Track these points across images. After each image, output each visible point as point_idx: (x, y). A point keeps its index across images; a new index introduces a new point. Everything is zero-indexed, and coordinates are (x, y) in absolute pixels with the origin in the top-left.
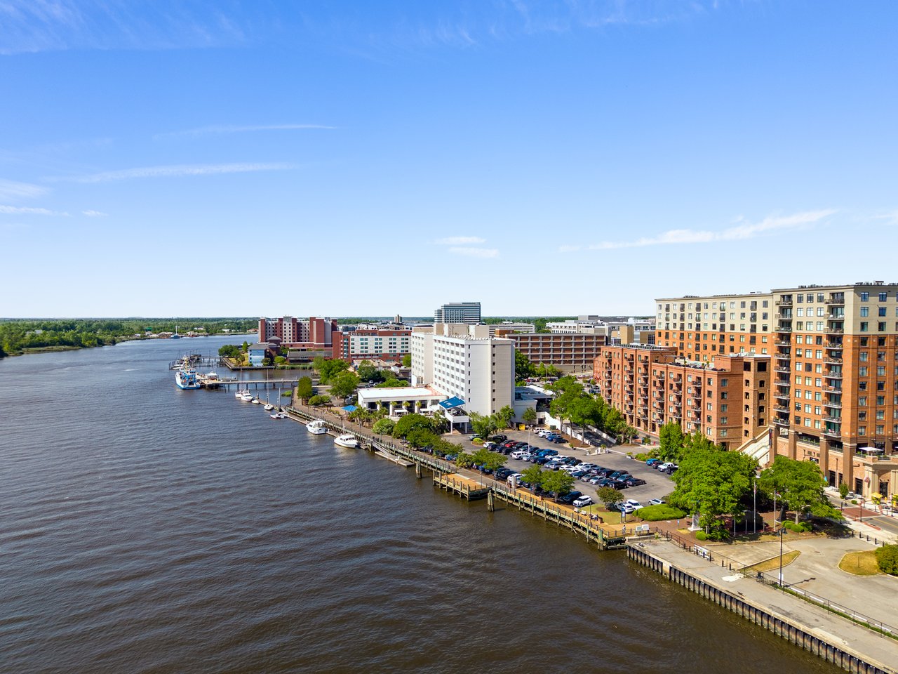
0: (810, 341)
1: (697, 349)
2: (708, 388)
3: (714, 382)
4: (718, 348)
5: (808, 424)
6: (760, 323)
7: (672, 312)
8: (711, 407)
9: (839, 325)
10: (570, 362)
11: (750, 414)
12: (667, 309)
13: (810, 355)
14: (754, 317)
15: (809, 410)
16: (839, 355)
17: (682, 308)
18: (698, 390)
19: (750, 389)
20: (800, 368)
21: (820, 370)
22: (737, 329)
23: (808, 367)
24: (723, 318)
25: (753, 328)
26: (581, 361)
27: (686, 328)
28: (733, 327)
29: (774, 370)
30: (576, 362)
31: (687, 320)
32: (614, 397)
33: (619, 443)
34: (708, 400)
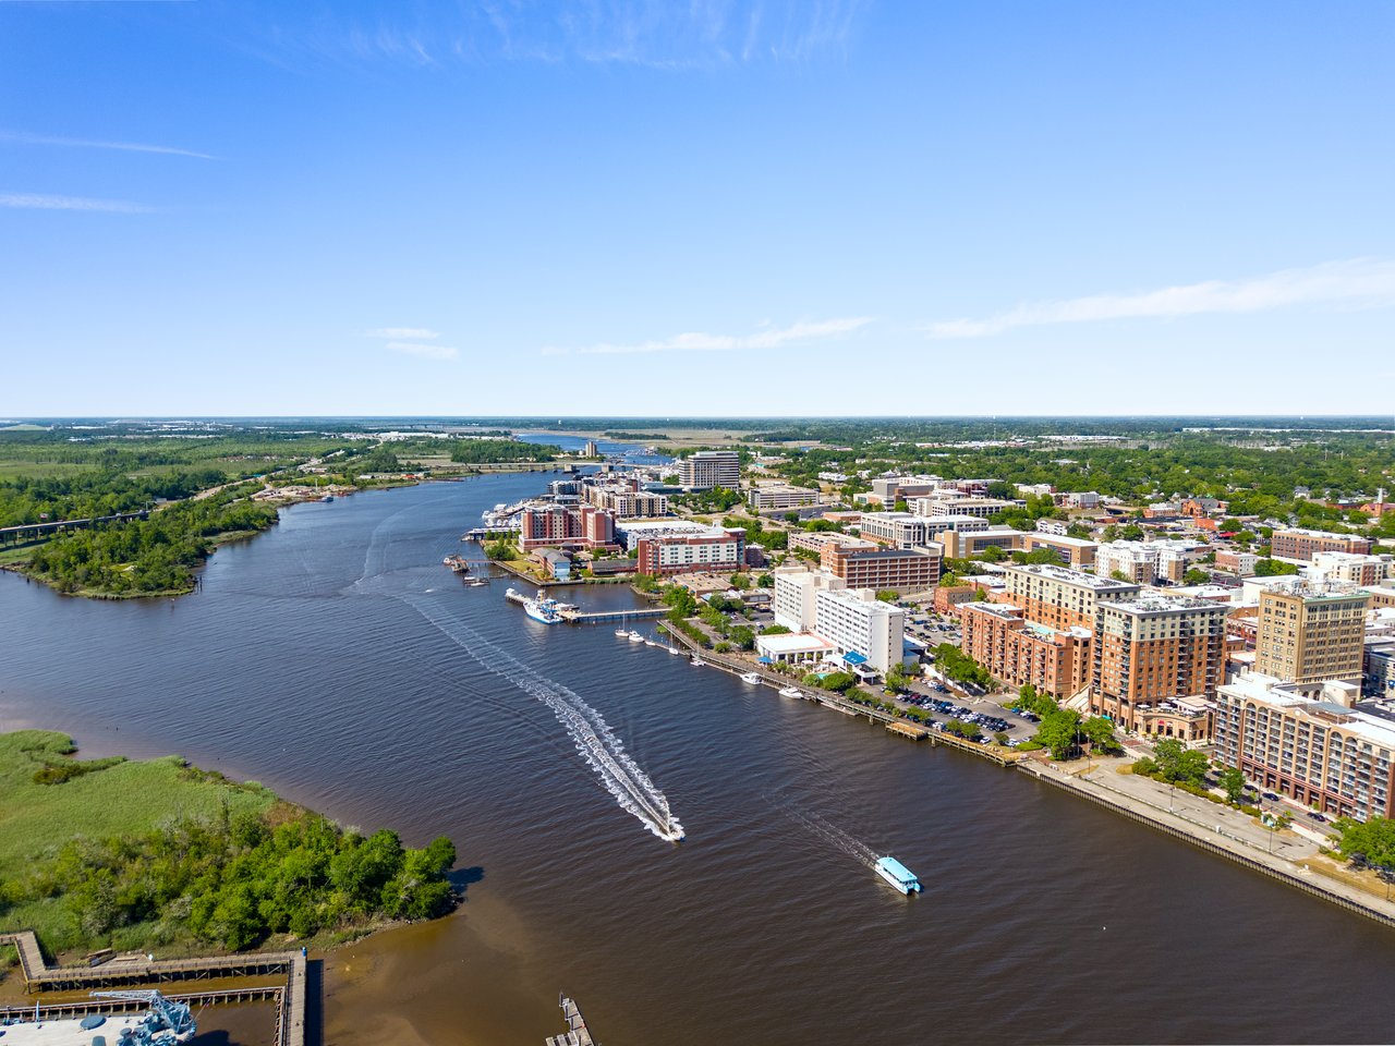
0: (1114, 639)
1: (1040, 613)
2: (1050, 657)
3: (1055, 653)
4: (1055, 618)
5: (1111, 688)
6: (1086, 607)
7: (1019, 581)
8: (1052, 669)
9: (1129, 635)
10: (906, 583)
11: (1077, 674)
12: (1016, 577)
13: (1113, 647)
14: (1082, 602)
15: (1111, 680)
16: (1128, 651)
17: (1029, 578)
18: (1044, 657)
19: (1078, 658)
20: (1108, 654)
21: (1119, 658)
22: (1070, 607)
23: (1112, 655)
24: (1060, 596)
25: (1081, 609)
26: (916, 583)
27: (1031, 596)
28: (1067, 605)
29: (1093, 646)
30: (911, 583)
31: (1032, 591)
32: (974, 649)
33: (987, 692)
34: (1050, 664)
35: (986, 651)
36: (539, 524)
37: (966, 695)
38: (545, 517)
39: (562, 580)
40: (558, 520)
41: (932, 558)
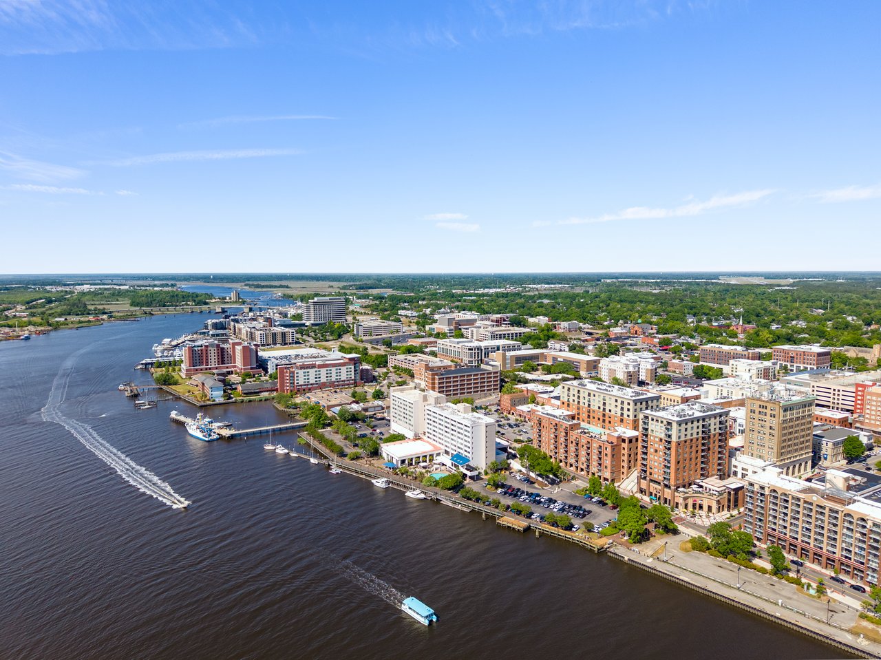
0: (657, 440)
1: (589, 416)
2: (605, 452)
3: (609, 449)
4: (601, 420)
5: (656, 476)
6: (626, 413)
7: (571, 393)
8: (607, 461)
9: (670, 436)
10: (478, 391)
11: (625, 464)
12: (569, 390)
13: (656, 445)
14: (622, 409)
15: (656, 470)
16: (669, 449)
17: (579, 391)
18: (600, 452)
19: (626, 452)
20: (652, 450)
21: (661, 453)
22: (613, 413)
23: (656, 451)
24: (604, 404)
25: (622, 414)
26: (484, 390)
27: (581, 404)
28: (610, 411)
29: (639, 443)
30: (481, 391)
31: (582, 400)
32: (543, 445)
33: (561, 481)
34: (605, 458)
35: (552, 446)
36: (197, 355)
37: (546, 485)
38: (202, 350)
39: (217, 401)
40: (212, 352)
41: (494, 373)
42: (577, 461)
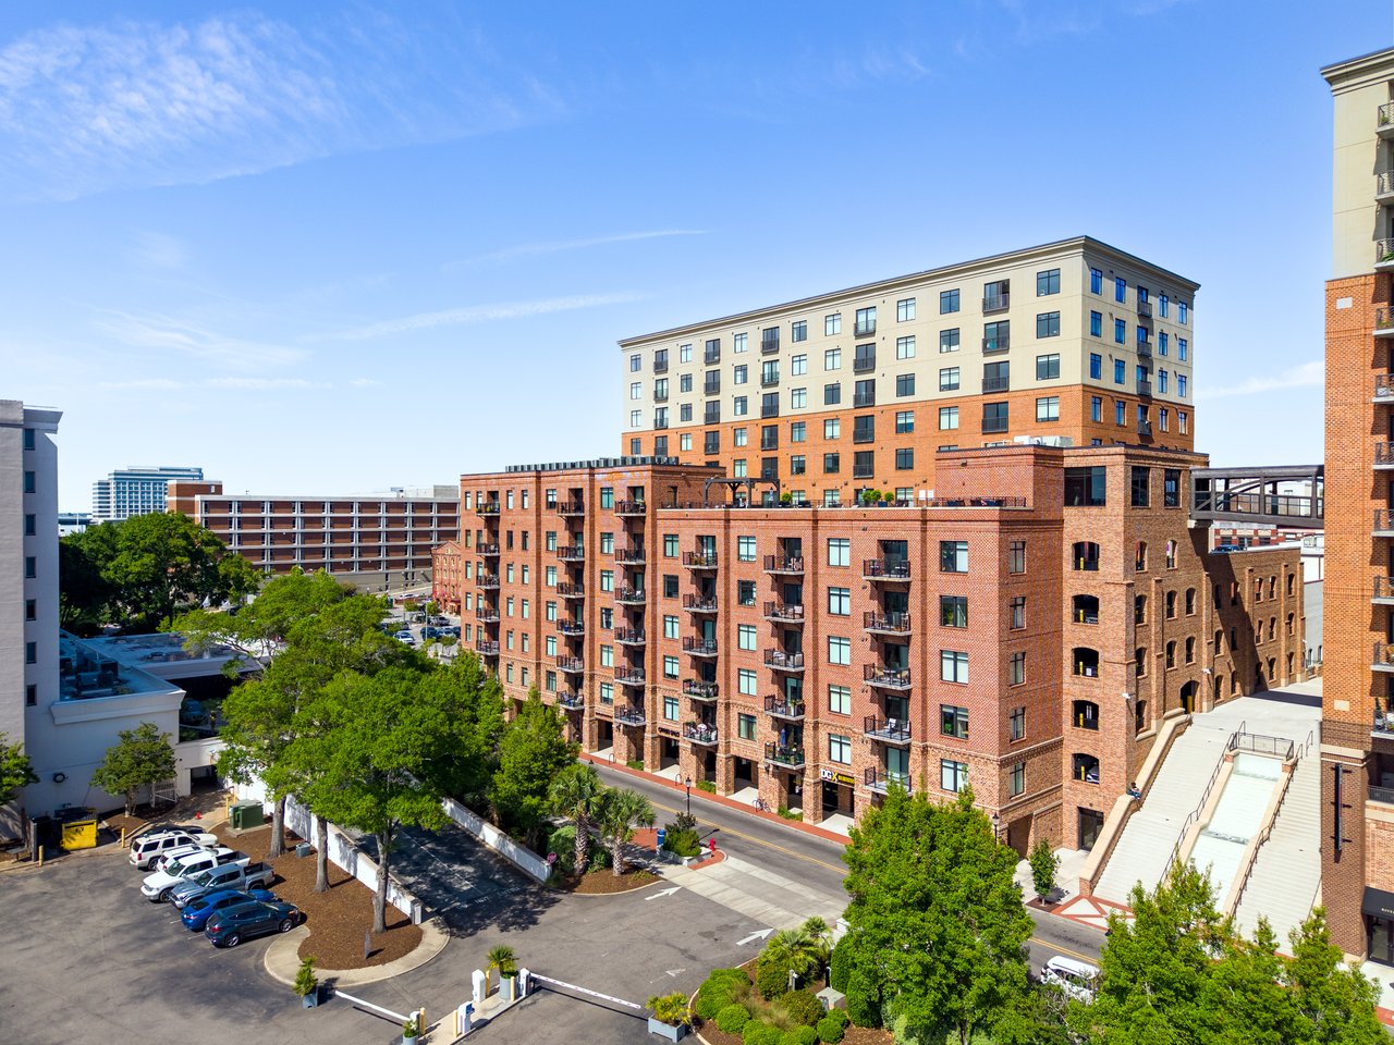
4: (847, 463)
6: (1024, 354)
7: (675, 370)
10: (377, 565)
11: (1106, 687)
12: (661, 365)
17: (713, 355)
19: (1103, 580)
22: (926, 390)
24: (865, 361)
25: (997, 375)
26: (404, 563)
27: (728, 414)
28: (906, 385)
30: (390, 564)
31: (729, 389)
35: (556, 648)
42: (707, 713)
